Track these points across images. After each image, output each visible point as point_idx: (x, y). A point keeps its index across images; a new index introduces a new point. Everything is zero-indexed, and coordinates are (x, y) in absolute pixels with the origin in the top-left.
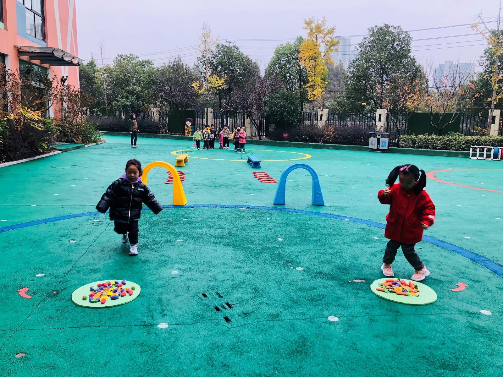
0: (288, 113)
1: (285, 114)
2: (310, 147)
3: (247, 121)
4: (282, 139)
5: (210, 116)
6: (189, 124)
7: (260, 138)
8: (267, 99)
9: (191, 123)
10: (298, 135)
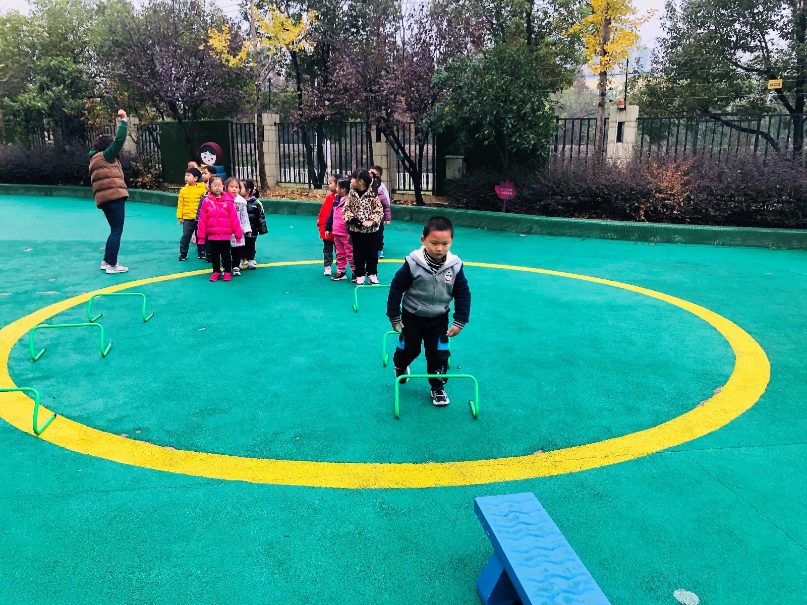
0: (521, 118)
1: (510, 123)
2: (604, 233)
3: (380, 149)
4: (495, 204)
5: (271, 136)
6: (209, 159)
7: (419, 201)
8: (445, 74)
9: (214, 157)
10: (555, 193)
